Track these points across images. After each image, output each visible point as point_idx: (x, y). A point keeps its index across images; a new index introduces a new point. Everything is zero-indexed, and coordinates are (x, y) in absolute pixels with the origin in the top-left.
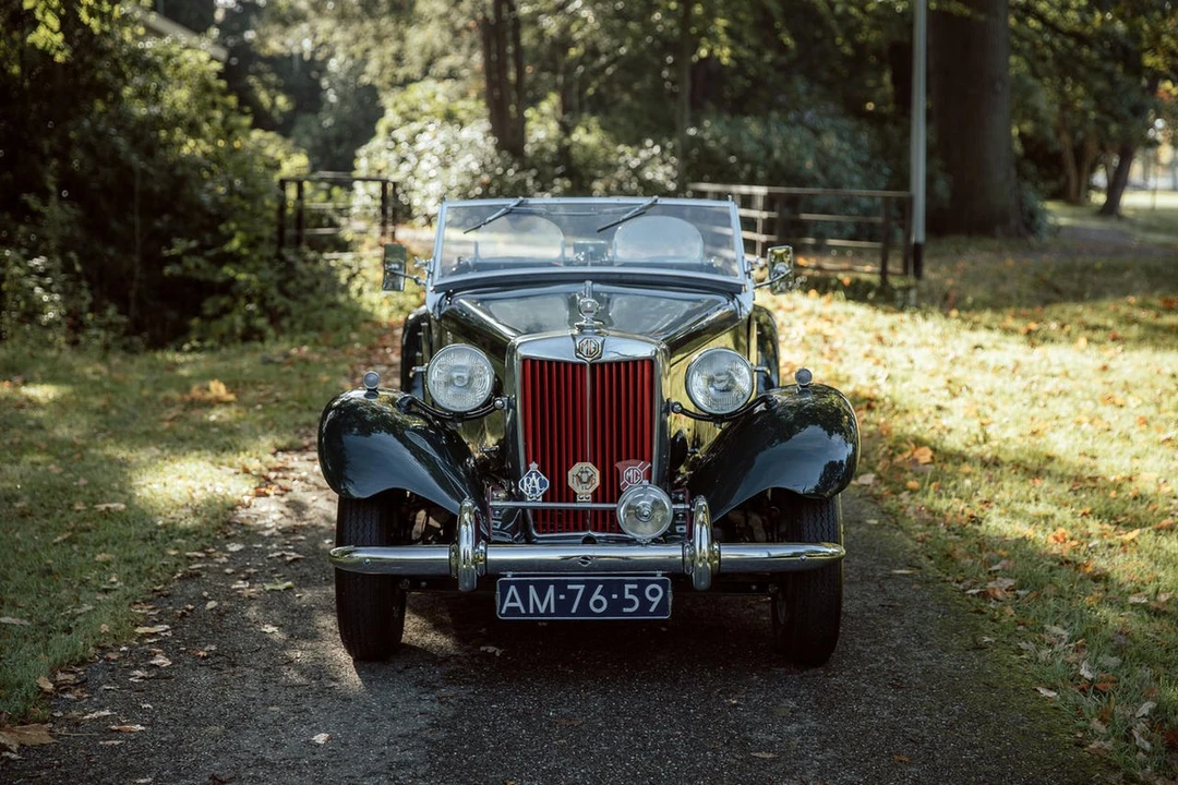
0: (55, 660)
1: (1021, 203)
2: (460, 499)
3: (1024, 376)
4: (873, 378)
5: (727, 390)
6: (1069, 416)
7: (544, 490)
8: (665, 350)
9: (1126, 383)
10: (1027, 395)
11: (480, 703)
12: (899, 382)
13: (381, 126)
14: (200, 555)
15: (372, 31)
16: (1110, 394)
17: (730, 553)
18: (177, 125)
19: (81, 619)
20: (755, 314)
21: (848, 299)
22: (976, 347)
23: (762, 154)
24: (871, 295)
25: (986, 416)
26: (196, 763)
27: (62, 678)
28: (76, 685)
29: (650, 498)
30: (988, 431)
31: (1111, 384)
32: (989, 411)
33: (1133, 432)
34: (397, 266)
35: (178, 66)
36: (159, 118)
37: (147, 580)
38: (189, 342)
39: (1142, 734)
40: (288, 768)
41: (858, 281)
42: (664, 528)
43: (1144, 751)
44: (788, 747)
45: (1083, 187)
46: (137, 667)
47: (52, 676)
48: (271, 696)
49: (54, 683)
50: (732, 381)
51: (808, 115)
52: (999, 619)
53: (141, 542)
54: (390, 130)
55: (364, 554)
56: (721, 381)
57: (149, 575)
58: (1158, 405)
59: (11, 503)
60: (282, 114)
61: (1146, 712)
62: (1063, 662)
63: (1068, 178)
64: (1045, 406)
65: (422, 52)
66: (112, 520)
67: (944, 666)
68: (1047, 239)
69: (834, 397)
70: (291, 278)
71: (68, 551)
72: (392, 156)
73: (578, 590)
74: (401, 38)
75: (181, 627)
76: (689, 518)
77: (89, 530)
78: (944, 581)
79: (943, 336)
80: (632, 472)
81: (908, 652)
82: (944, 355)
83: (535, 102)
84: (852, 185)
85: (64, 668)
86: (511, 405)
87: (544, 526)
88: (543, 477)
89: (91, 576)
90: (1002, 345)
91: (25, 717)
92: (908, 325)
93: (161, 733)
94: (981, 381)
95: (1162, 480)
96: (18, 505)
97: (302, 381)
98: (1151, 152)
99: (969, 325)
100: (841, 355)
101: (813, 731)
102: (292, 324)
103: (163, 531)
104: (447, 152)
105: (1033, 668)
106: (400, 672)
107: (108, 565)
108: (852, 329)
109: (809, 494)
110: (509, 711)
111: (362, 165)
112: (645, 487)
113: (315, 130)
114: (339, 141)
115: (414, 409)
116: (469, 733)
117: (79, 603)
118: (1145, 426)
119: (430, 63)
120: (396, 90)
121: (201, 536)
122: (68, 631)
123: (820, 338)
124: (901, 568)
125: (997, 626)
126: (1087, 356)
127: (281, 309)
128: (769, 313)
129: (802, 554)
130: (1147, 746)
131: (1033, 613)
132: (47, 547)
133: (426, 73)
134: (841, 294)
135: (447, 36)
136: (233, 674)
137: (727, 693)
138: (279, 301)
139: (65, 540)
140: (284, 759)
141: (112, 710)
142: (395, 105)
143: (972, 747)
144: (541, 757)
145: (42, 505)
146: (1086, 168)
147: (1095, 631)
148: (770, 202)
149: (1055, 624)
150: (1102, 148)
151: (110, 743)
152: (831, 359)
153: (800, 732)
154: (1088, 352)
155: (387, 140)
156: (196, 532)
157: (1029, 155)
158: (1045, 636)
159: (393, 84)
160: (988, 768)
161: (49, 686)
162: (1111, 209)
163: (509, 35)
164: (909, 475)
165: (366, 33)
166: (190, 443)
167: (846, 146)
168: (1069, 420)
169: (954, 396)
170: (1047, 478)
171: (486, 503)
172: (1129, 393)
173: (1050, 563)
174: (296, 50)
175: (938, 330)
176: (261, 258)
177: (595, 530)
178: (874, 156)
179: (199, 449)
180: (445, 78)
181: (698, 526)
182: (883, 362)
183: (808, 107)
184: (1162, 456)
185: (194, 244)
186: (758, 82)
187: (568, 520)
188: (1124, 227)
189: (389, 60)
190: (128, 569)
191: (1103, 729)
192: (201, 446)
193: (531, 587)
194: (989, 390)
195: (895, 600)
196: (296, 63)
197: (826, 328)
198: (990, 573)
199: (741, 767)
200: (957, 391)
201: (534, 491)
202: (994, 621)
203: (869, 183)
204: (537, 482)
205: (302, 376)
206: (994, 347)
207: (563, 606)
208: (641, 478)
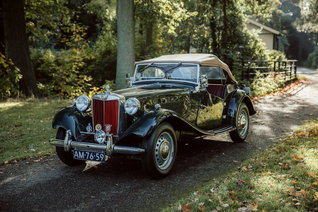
7: (91, 130)
80: (108, 127)
171: (80, 132)
181: (109, 141)
193: (80, 152)
201: (89, 130)
204: (90, 128)
207: (85, 157)
208: (109, 129)
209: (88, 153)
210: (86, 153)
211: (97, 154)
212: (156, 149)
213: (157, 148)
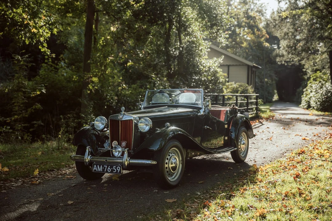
7: (108, 146)
80: (123, 143)
181: (125, 155)
193: (98, 165)
207: (103, 170)
208: (125, 145)
209: (106, 166)
210: (104, 166)
211: (114, 167)
212: (166, 162)
213: (166, 166)
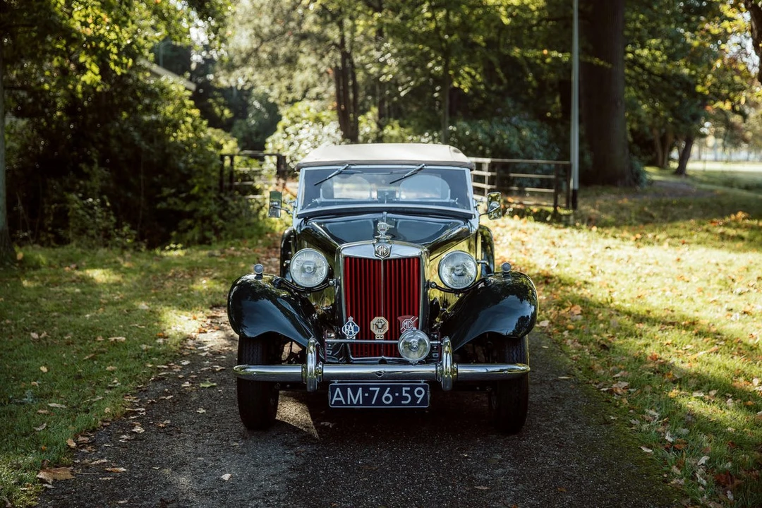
0: (78, 429)
1: (632, 167)
2: (308, 337)
3: (633, 264)
4: (549, 265)
5: (462, 275)
6: (659, 287)
7: (357, 332)
8: (426, 252)
9: (690, 268)
10: (635, 275)
11: (320, 456)
12: (563, 267)
13: (280, 126)
14: (165, 367)
15: (275, 74)
16: (682, 274)
17: (463, 370)
18: (167, 126)
19: (95, 405)
20: (481, 230)
21: (535, 221)
22: (607, 248)
23: (488, 141)
24: (549, 218)
25: (612, 287)
26: (153, 491)
27: (81, 440)
28: (89, 444)
29: (417, 338)
30: (613, 296)
31: (682, 269)
32: (614, 285)
33: (695, 297)
34: (277, 204)
35: (168, 93)
36: (157, 122)
37: (134, 382)
38: (168, 245)
39: (702, 475)
40: (206, 494)
41: (541, 210)
42: (426, 354)
43: (703, 486)
44: (496, 483)
45: (666, 160)
46: (124, 433)
47: (75, 439)
48: (199, 452)
49: (77, 443)
50: (465, 270)
51: (514, 119)
52: (619, 406)
53: (132, 360)
54: (285, 128)
55: (253, 370)
56: (458, 270)
57: (135, 378)
58: (708, 281)
59: (62, 337)
60: (227, 119)
61: (704, 462)
62: (656, 432)
63: (657, 154)
64: (645, 281)
65: (302, 85)
66: (116, 346)
67: (588, 433)
68: (646, 187)
69: (524, 279)
70: (227, 209)
71: (91, 364)
72: (286, 142)
73: (375, 391)
74: (291, 77)
75: (151, 410)
76: (439, 349)
77: (104, 352)
78: (588, 383)
79: (588, 241)
80: (407, 322)
81: (566, 426)
82: (589, 253)
83: (364, 112)
84: (538, 158)
85: (83, 433)
86: (338, 284)
87: (357, 353)
88: (356, 325)
89: (103, 379)
90: (622, 246)
91: (58, 463)
92: (569, 236)
93: (135, 473)
94: (610, 267)
95: (711, 324)
96: (66, 338)
97: (230, 267)
98: (703, 140)
99: (603, 235)
100: (531, 252)
101: (511, 473)
102: (226, 235)
103: (146, 353)
104: (316, 140)
105: (638, 435)
106: (274, 437)
107: (113, 373)
108: (538, 238)
109: (509, 335)
110: (335, 460)
111: (270, 147)
112: (414, 331)
113: (244, 128)
114: (257, 134)
115: (283, 285)
116: (312, 474)
117: (95, 395)
118: (701, 293)
119: (306, 91)
120: (288, 106)
121: (166, 356)
122: (87, 411)
123: (520, 243)
124: (563, 376)
125: (618, 410)
126: (669, 253)
127: (220, 227)
128: (489, 230)
129: (505, 370)
130: (705, 482)
131: (639, 402)
132: (79, 362)
133: (304, 96)
134: (532, 218)
135: (316, 76)
136: (179, 438)
137: (462, 450)
138: (219, 222)
139: (90, 359)
140: (204, 489)
141: (108, 459)
142: (288, 114)
143: (603, 483)
144: (353, 489)
145: (80, 338)
146: (667, 149)
147: (674, 413)
148: (492, 167)
149: (651, 409)
150: (676, 138)
151: (105, 479)
152: (525, 255)
153: (503, 474)
154: (669, 251)
155: (283, 133)
156: (164, 354)
157: (636, 141)
158: (645, 416)
159: (286, 103)
160: (612, 496)
161: (73, 445)
162: (681, 171)
163: (350, 76)
164: (568, 321)
165: (272, 75)
166: (165, 302)
167: (535, 136)
168: (659, 289)
169: (594, 275)
170: (646, 323)
171: (324, 340)
172: (692, 274)
173: (649, 373)
174: (234, 85)
175: (586, 238)
176: (210, 198)
177: (386, 356)
178: (550, 141)
179: (170, 306)
180: (314, 99)
181: (445, 354)
182: (555, 256)
183: (514, 115)
184: (711, 310)
185: (173, 191)
186: (487, 101)
187: (370, 350)
188: (688, 181)
189: (284, 89)
190: (124, 375)
191: (679, 472)
192: (171, 304)
193: (349, 389)
194: (614, 272)
195: (559, 394)
196: (235, 92)
197: (523, 236)
198: (614, 379)
199: (469, 495)
200: (596, 273)
201: (351, 333)
202: (616, 407)
203: (548, 157)
204: (352, 328)
205: (230, 264)
206: (617, 247)
207: (368, 400)
208: (412, 326)
209: (378, 389)
210: (371, 389)
211: (404, 389)
